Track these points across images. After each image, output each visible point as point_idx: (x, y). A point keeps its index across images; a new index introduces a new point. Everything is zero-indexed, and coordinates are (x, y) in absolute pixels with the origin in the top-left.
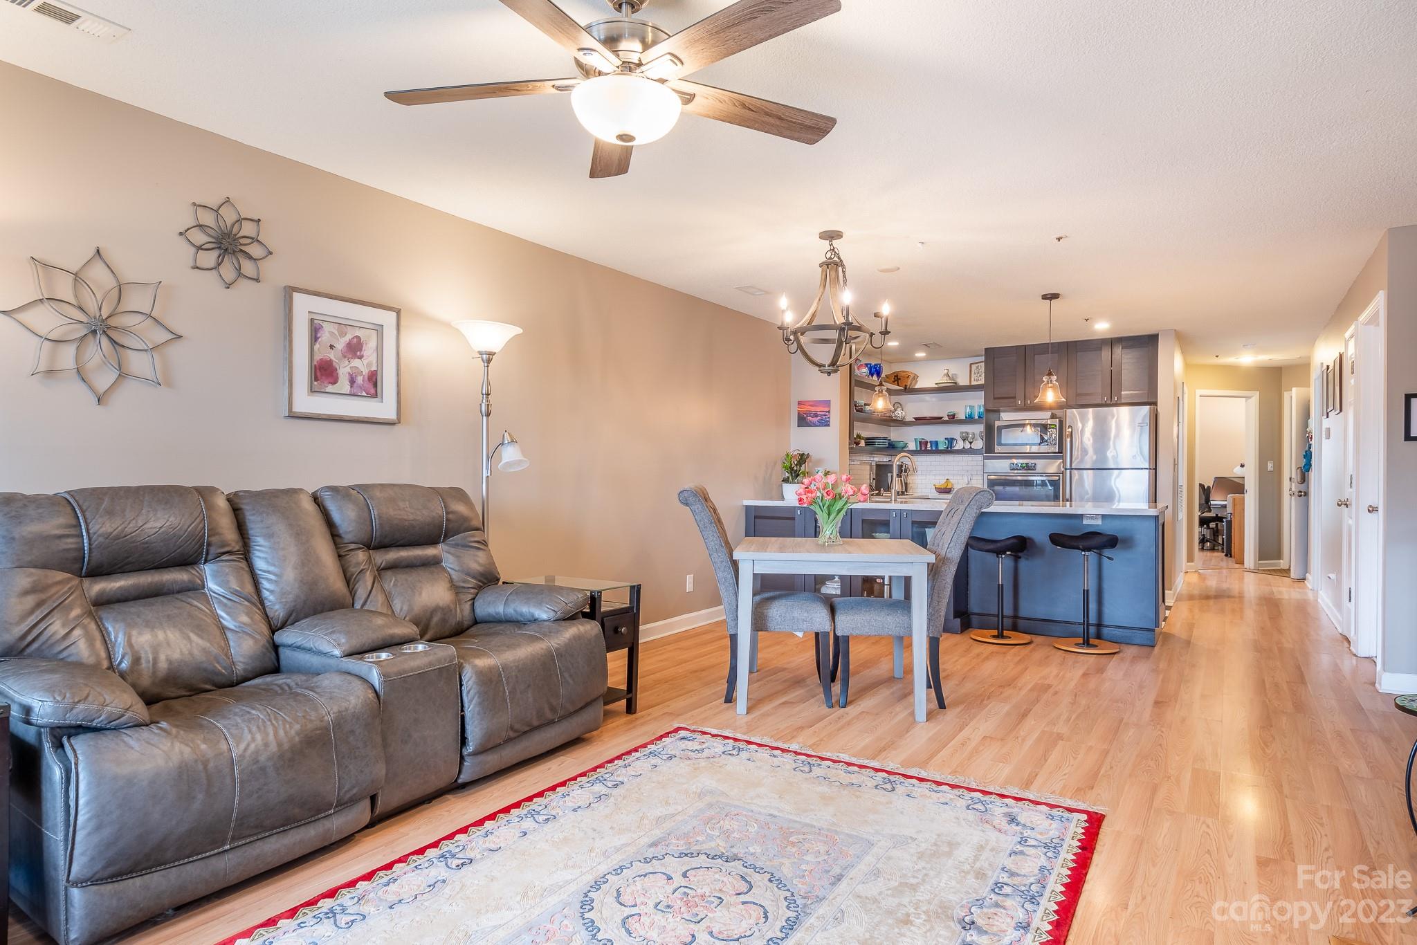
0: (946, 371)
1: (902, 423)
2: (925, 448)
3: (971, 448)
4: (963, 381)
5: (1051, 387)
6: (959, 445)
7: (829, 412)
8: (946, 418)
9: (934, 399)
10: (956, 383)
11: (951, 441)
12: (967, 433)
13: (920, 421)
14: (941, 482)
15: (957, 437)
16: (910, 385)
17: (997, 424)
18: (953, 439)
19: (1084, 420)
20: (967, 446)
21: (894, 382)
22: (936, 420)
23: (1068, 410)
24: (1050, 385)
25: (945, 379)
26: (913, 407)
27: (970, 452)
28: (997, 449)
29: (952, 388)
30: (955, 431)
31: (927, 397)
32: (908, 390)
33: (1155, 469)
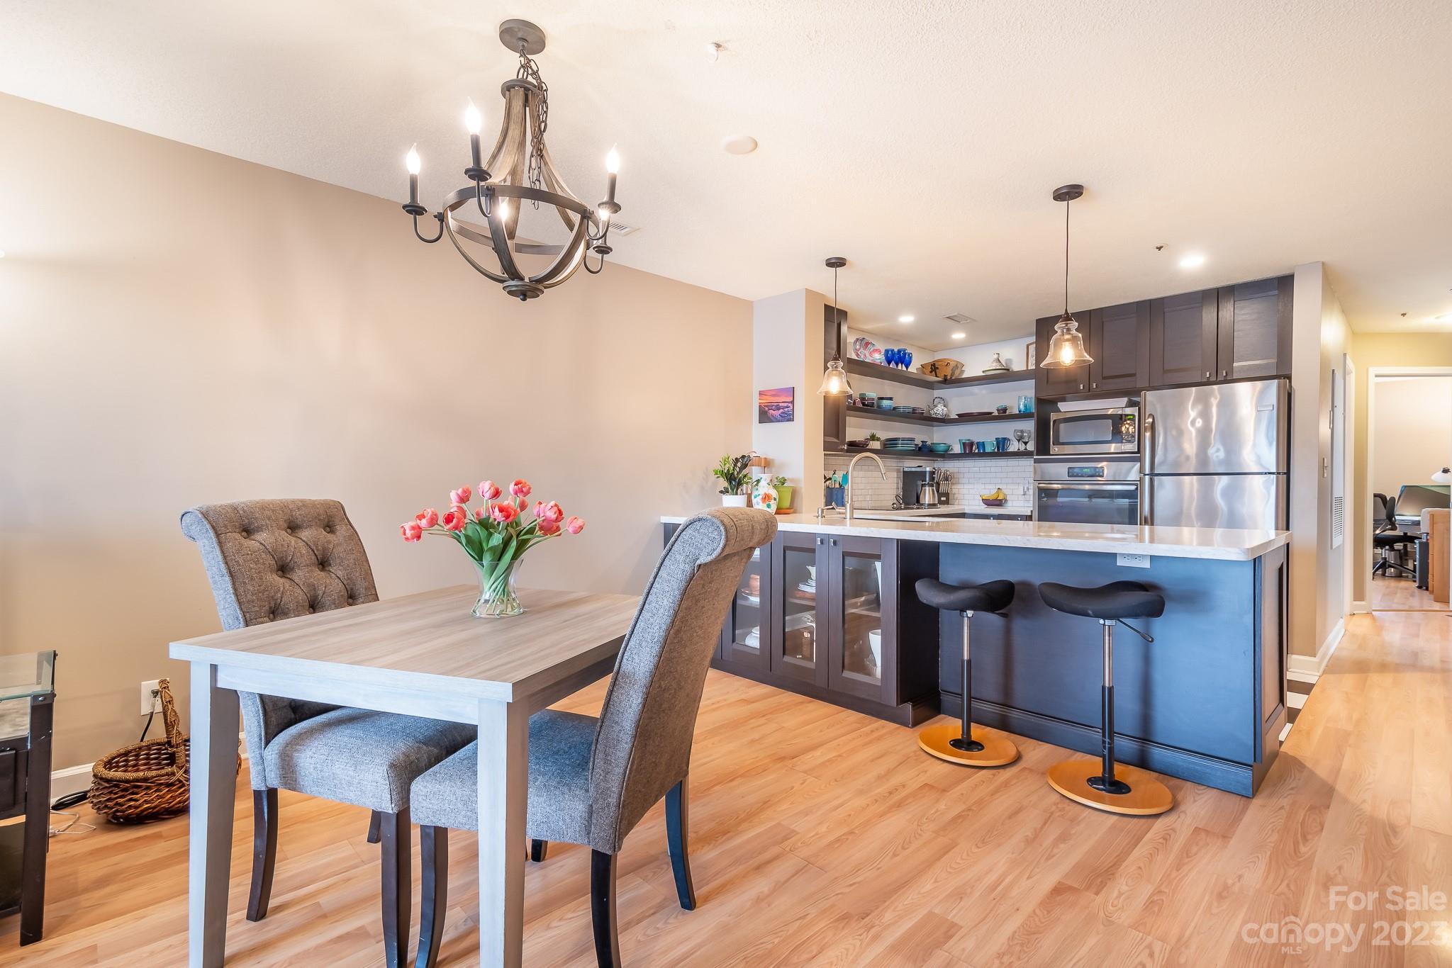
0: (996, 356)
1: (945, 421)
2: (971, 451)
3: (1026, 449)
4: (1018, 366)
5: (1068, 340)
6: (1014, 446)
7: (792, 402)
8: (996, 413)
9: (984, 392)
10: (1008, 370)
11: (1002, 443)
12: (1022, 431)
13: (965, 418)
14: (990, 492)
15: (1011, 436)
16: (952, 375)
17: (1053, 416)
18: (1005, 439)
19: (1180, 408)
20: (1022, 448)
21: (931, 372)
22: (984, 417)
23: (1147, 392)
24: (1067, 337)
25: (995, 366)
26: (957, 401)
27: (1026, 454)
28: (1055, 449)
29: (1005, 376)
30: (1007, 430)
31: (976, 389)
32: (948, 382)
33: (1288, 473)
